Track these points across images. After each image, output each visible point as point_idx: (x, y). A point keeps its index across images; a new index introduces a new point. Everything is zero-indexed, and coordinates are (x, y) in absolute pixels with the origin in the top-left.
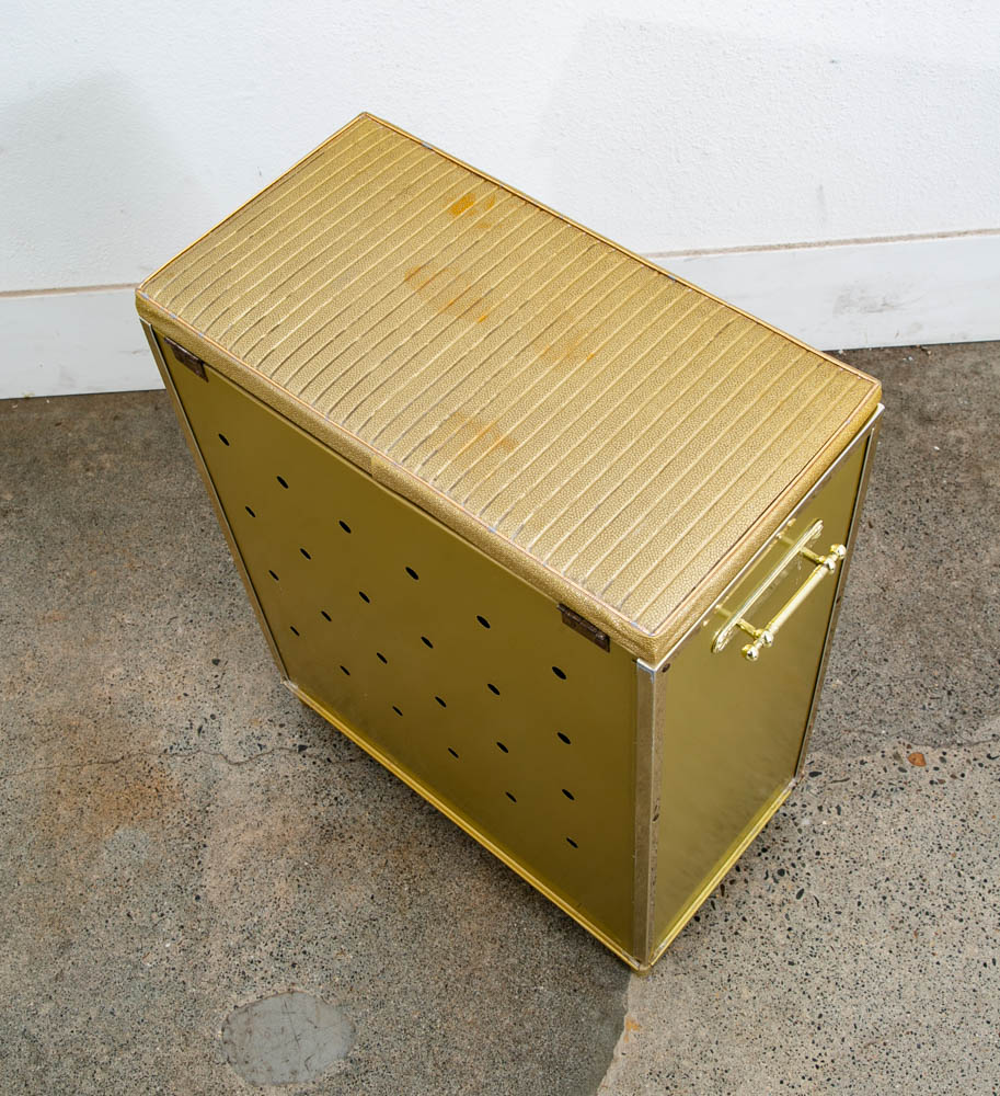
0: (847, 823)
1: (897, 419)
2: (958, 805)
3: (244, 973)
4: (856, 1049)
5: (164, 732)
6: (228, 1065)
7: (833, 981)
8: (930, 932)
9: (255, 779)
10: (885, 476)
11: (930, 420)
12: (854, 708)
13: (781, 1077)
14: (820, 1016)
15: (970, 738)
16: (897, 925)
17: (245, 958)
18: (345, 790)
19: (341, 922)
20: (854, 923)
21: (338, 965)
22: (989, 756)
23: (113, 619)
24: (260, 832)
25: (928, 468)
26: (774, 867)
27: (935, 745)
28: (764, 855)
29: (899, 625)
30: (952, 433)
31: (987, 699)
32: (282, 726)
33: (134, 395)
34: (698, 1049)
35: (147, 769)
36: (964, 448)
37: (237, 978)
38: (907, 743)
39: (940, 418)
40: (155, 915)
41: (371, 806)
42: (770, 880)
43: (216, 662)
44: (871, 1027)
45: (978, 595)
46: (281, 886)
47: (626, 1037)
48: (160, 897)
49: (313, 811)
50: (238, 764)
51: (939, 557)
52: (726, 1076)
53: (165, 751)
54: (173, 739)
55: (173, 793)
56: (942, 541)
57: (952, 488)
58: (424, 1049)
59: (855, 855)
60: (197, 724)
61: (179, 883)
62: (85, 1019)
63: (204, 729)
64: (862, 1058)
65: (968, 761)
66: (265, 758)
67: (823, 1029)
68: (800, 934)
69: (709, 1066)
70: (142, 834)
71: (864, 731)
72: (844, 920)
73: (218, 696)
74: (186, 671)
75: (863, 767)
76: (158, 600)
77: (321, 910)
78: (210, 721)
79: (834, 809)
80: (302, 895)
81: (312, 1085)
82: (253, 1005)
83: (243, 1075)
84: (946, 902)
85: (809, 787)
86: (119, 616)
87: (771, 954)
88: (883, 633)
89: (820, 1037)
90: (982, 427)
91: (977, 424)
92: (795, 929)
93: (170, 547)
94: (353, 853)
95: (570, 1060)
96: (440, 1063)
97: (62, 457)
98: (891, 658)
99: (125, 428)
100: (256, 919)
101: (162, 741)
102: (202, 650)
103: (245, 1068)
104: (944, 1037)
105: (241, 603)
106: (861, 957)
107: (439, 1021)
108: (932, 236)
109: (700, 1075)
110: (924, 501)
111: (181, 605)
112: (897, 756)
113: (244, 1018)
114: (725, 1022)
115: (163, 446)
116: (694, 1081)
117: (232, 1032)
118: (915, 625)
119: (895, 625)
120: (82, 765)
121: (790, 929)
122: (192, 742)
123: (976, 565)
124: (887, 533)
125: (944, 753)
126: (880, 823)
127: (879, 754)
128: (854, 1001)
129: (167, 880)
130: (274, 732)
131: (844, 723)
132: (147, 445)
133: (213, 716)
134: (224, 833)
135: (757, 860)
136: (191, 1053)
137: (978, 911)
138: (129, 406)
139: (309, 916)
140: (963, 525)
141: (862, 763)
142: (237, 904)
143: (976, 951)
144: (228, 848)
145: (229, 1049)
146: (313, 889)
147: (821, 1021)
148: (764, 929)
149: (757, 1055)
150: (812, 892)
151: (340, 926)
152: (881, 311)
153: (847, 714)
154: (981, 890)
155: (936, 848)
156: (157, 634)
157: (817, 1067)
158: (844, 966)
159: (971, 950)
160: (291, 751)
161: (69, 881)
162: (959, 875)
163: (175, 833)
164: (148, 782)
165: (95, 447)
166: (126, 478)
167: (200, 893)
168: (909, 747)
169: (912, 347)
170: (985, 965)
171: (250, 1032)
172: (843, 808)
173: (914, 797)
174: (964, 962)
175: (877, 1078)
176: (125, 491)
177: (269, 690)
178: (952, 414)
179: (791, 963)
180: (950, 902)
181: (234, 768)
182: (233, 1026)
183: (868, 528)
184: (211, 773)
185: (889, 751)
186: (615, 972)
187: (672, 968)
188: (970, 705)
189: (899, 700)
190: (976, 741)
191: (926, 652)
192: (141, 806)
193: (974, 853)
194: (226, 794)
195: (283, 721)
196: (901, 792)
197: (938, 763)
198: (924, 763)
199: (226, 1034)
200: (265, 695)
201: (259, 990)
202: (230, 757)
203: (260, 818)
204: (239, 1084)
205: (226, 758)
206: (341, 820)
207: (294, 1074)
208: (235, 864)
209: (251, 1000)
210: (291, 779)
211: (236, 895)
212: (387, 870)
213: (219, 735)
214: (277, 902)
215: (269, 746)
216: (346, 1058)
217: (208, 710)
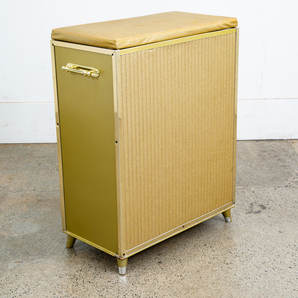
3: (10, 219)
6: (2, 231)
9: (19, 194)
17: (11, 217)
21: (39, 218)
24: (19, 201)
32: (28, 187)
37: (8, 220)
43: (10, 179)
46: (24, 208)
49: (36, 198)
50: (14, 192)
60: (3, 187)
63: (5, 187)
73: (10, 183)
74: (1, 180)
77: (36, 211)
80: (30, 209)
81: (28, 233)
82: (12, 223)
83: (7, 233)
90: (241, 151)
91: (240, 150)
94: (47, 203)
100: (15, 212)
102: (7, 177)
103: (7, 231)
105: (20, 171)
111: (1, 171)
113: (9, 225)
117: (4, 227)
122: (0, 189)
130: (26, 188)
133: (8, 186)
134: (8, 201)
139: (32, 211)
144: (9, 203)
145: (3, 229)
146: (34, 208)
160: (31, 190)
177: (26, 182)
184: (6, 193)
194: (10, 196)
195: (30, 186)
199: (3, 227)
200: (25, 183)
201: (14, 221)
202: (12, 191)
203: (19, 199)
204: (5, 234)
205: (11, 191)
206: (44, 199)
207: (23, 232)
208: (10, 205)
209: (11, 223)
210: (30, 194)
211: (10, 209)
212: (57, 206)
213: (9, 188)
214: (22, 210)
215: (24, 190)
216: (39, 230)
217: (6, 185)
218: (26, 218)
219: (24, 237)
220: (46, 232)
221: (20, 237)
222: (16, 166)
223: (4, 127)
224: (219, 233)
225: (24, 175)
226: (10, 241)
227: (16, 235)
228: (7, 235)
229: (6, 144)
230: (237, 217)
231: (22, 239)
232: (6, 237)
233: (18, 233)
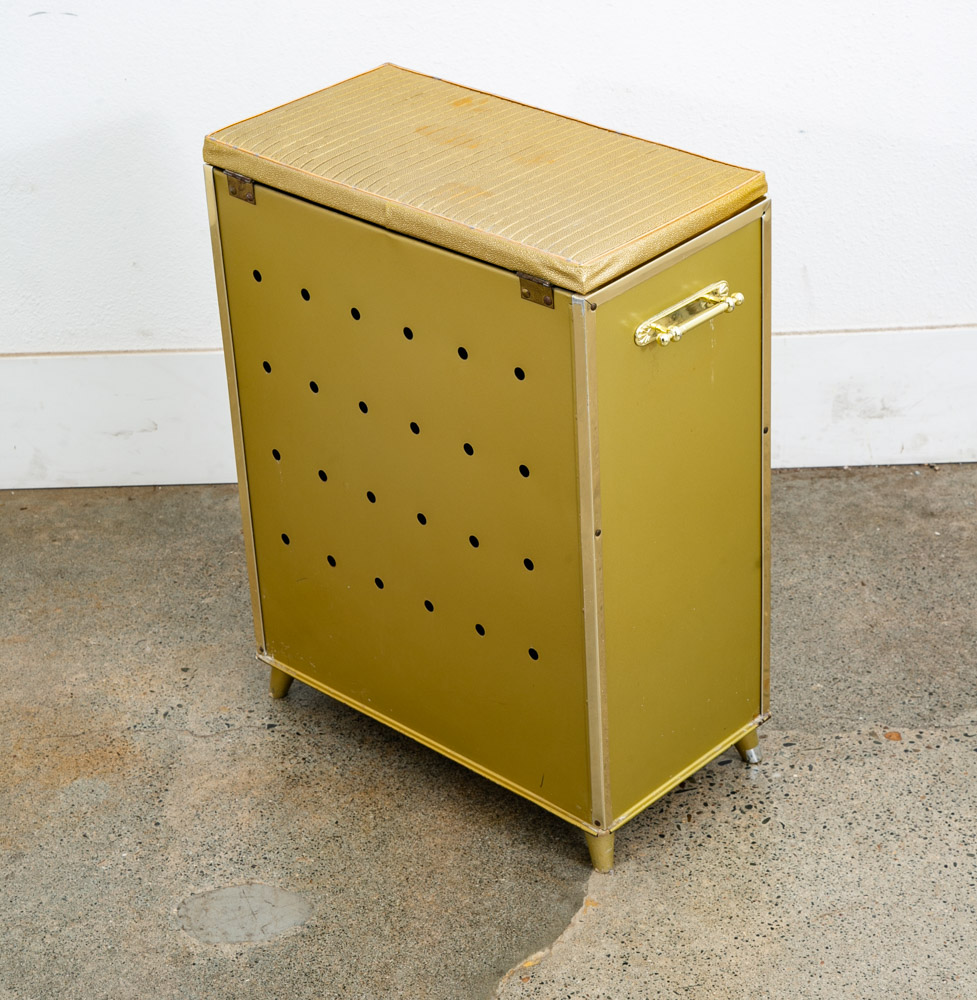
0: (818, 776)
1: (898, 514)
2: (931, 766)
3: (202, 872)
4: (813, 918)
5: (129, 715)
6: (182, 931)
7: (793, 876)
8: (894, 846)
9: (221, 746)
10: (882, 552)
11: (932, 514)
12: (833, 702)
13: (735, 935)
14: (779, 897)
15: (948, 723)
16: (861, 840)
17: (204, 862)
18: (314, 753)
19: (304, 838)
20: (818, 839)
21: (299, 866)
22: (966, 735)
23: (77, 642)
24: (225, 781)
25: (927, 548)
26: (742, 803)
27: (912, 727)
28: (732, 796)
29: (885, 648)
30: (955, 523)
31: (969, 699)
32: (250, 712)
33: (107, 490)
34: (656, 918)
35: (109, 741)
36: (965, 534)
37: (194, 875)
38: (884, 725)
39: (943, 514)
40: (112, 835)
41: (339, 764)
42: (737, 812)
43: (185, 670)
44: (828, 905)
45: (968, 631)
46: (243, 816)
47: (585, 911)
48: (118, 823)
49: (280, 767)
50: (205, 737)
51: (931, 605)
52: (681, 935)
53: (129, 728)
54: (137, 720)
55: (136, 756)
56: (935, 594)
57: (950, 560)
58: (382, 918)
59: (823, 797)
60: (162, 711)
61: (139, 814)
62: (36, 904)
63: (170, 713)
64: (817, 923)
65: (945, 738)
66: (232, 733)
67: (780, 905)
68: (763, 846)
69: (665, 929)
70: (101, 783)
71: (841, 718)
72: (809, 837)
73: (185, 692)
74: (153, 676)
75: (838, 741)
76: (125, 629)
77: (284, 830)
78: (177, 709)
79: (806, 768)
80: (264, 821)
81: (267, 943)
82: (211, 892)
83: (198, 937)
84: (913, 827)
85: (782, 753)
86: (84, 639)
87: (733, 858)
88: (868, 655)
89: (778, 910)
92: (759, 843)
93: (140, 594)
94: (319, 794)
95: (528, 925)
96: (398, 928)
97: (28, 531)
98: (873, 671)
99: (96, 512)
100: (216, 837)
101: (126, 721)
102: (171, 662)
103: (199, 933)
104: (900, 911)
105: (213, 631)
106: (823, 860)
107: (398, 901)
108: (921, 328)
109: (656, 934)
110: (920, 569)
111: (150, 632)
112: (873, 734)
113: (202, 900)
114: (683, 901)
115: (137, 525)
116: (650, 937)
117: (187, 910)
118: (901, 650)
119: (880, 650)
120: (40, 738)
121: (753, 843)
122: (156, 722)
123: (968, 611)
124: (879, 589)
125: (921, 733)
126: (851, 777)
127: (856, 733)
128: (813, 888)
129: (126, 813)
130: (243, 716)
131: (822, 712)
132: (119, 524)
133: (179, 706)
134: (189, 782)
135: (726, 799)
136: (144, 923)
137: (943, 832)
138: (101, 498)
140: (958, 585)
141: (837, 738)
142: (199, 827)
143: (938, 858)
144: (191, 791)
145: (184, 921)
146: (276, 817)
147: (779, 900)
148: (728, 842)
149: (714, 921)
150: (778, 819)
151: (303, 842)
152: (881, 417)
153: (825, 706)
154: (948, 819)
155: (905, 793)
156: (124, 652)
157: (772, 929)
158: (805, 866)
159: (931, 857)
160: (259, 728)
161: (23, 814)
162: (927, 810)
163: (137, 782)
164: (110, 748)
165: (63, 525)
166: (96, 546)
167: (160, 821)
168: (886, 728)
169: (920, 465)
170: (946, 866)
171: (207, 910)
172: (814, 766)
173: (887, 760)
174: (926, 864)
175: (830, 935)
176: (94, 555)
177: (240, 688)
178: (955, 511)
179: (754, 864)
180: (916, 826)
181: (200, 740)
182: (188, 906)
183: (860, 586)
184: (176, 743)
185: (865, 730)
186: (577, 869)
187: (635, 867)
188: (952, 701)
189: (879, 698)
190: (953, 724)
191: (909, 667)
192: (101, 764)
193: (943, 796)
194: (191, 757)
195: (253, 709)
196: (874, 757)
197: (914, 739)
198: (899, 737)
199: (182, 911)
200: (235, 692)
201: (217, 883)
202: (196, 732)
203: (224, 772)
204: (193, 943)
205: (192, 733)
206: (308, 773)
207: (249, 935)
208: (198, 802)
209: (208, 889)
210: (258, 746)
211: (197, 822)
212: (352, 805)
213: (186, 718)
214: (239, 826)
215: (237, 725)
216: (302, 925)
217: (175, 702)
218: (253, 867)
219: (256, 962)
220: (326, 937)
221: (242, 960)
222: (199, 606)
223: (144, 430)
224: (909, 949)
225: (229, 651)
226: (213, 977)
227: (229, 951)
228: (199, 950)
229: (155, 486)
230: (970, 867)
231: (249, 971)
232: (195, 959)
233: (235, 940)
